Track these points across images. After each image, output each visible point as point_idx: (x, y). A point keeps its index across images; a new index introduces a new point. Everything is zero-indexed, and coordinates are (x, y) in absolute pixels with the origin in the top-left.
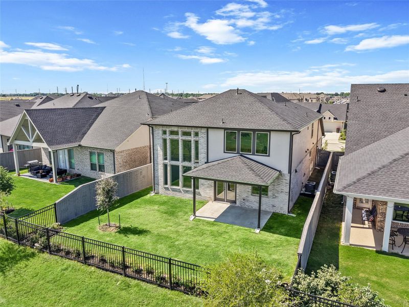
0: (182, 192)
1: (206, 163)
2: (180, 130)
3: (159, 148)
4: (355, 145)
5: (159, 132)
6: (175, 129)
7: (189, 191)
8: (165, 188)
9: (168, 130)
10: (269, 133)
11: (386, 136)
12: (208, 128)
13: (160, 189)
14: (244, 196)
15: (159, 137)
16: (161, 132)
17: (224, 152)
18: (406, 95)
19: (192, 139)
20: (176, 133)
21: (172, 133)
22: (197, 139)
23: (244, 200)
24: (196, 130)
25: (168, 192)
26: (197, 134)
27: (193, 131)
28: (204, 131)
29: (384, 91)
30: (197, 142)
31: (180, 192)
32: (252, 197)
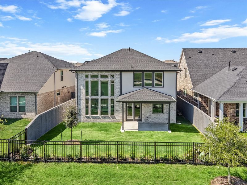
0: (101, 118)
1: (120, 95)
2: (100, 74)
3: (82, 88)
4: (197, 82)
5: (82, 76)
6: (96, 73)
7: (106, 117)
8: (87, 117)
9: (90, 74)
10: (163, 73)
11: (211, 76)
12: (121, 71)
13: (82, 119)
14: (147, 115)
15: (82, 80)
16: (84, 76)
17: (133, 87)
18: (213, 54)
19: (109, 79)
20: (97, 76)
21: (93, 76)
22: (113, 79)
23: (147, 118)
24: (112, 73)
25: (89, 120)
26: (113, 76)
27: (110, 74)
28: (118, 73)
29: (201, 52)
30: (113, 82)
31: (99, 118)
32: (153, 115)
